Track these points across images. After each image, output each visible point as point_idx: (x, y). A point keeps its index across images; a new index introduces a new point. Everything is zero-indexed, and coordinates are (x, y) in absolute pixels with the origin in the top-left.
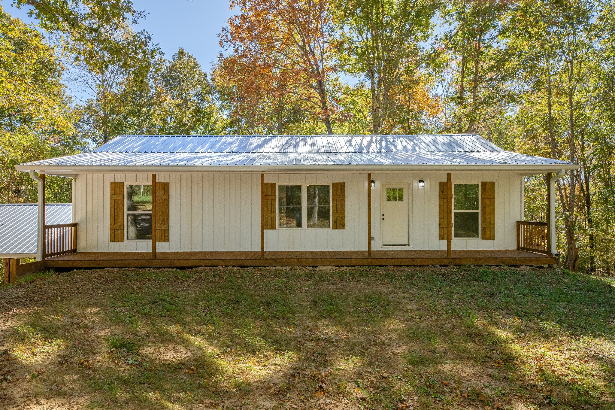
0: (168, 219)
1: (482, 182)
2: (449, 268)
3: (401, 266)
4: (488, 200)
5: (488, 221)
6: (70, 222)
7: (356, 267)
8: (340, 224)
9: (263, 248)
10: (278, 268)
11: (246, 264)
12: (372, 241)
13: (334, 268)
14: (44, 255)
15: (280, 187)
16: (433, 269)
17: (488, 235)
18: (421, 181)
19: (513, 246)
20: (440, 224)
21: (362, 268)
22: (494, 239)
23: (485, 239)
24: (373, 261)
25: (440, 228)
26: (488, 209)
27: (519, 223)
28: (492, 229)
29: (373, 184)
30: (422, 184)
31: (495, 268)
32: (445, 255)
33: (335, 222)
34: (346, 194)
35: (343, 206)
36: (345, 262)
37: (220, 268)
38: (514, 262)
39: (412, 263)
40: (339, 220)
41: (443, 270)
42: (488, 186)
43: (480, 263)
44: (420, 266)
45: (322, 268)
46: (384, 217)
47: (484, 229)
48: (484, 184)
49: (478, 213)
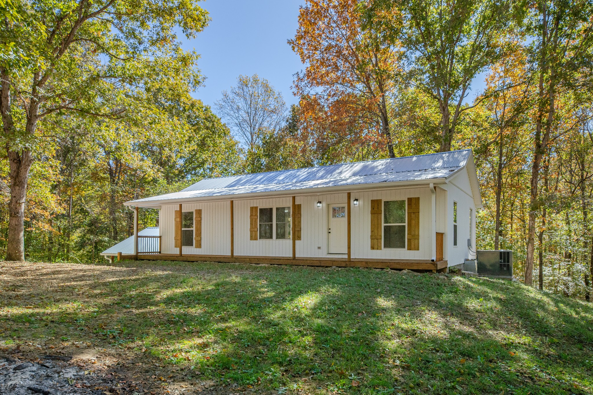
0: (201, 233)
1: (408, 198)
4: (413, 215)
5: (413, 233)
6: (158, 235)
14: (137, 253)
15: (260, 209)
17: (413, 246)
20: (371, 236)
22: (418, 249)
23: (411, 250)
25: (371, 239)
26: (414, 222)
28: (416, 241)
29: (319, 204)
30: (356, 202)
34: (302, 213)
35: (299, 222)
42: (413, 202)
46: (330, 231)
47: (409, 241)
48: (410, 200)
49: (404, 226)
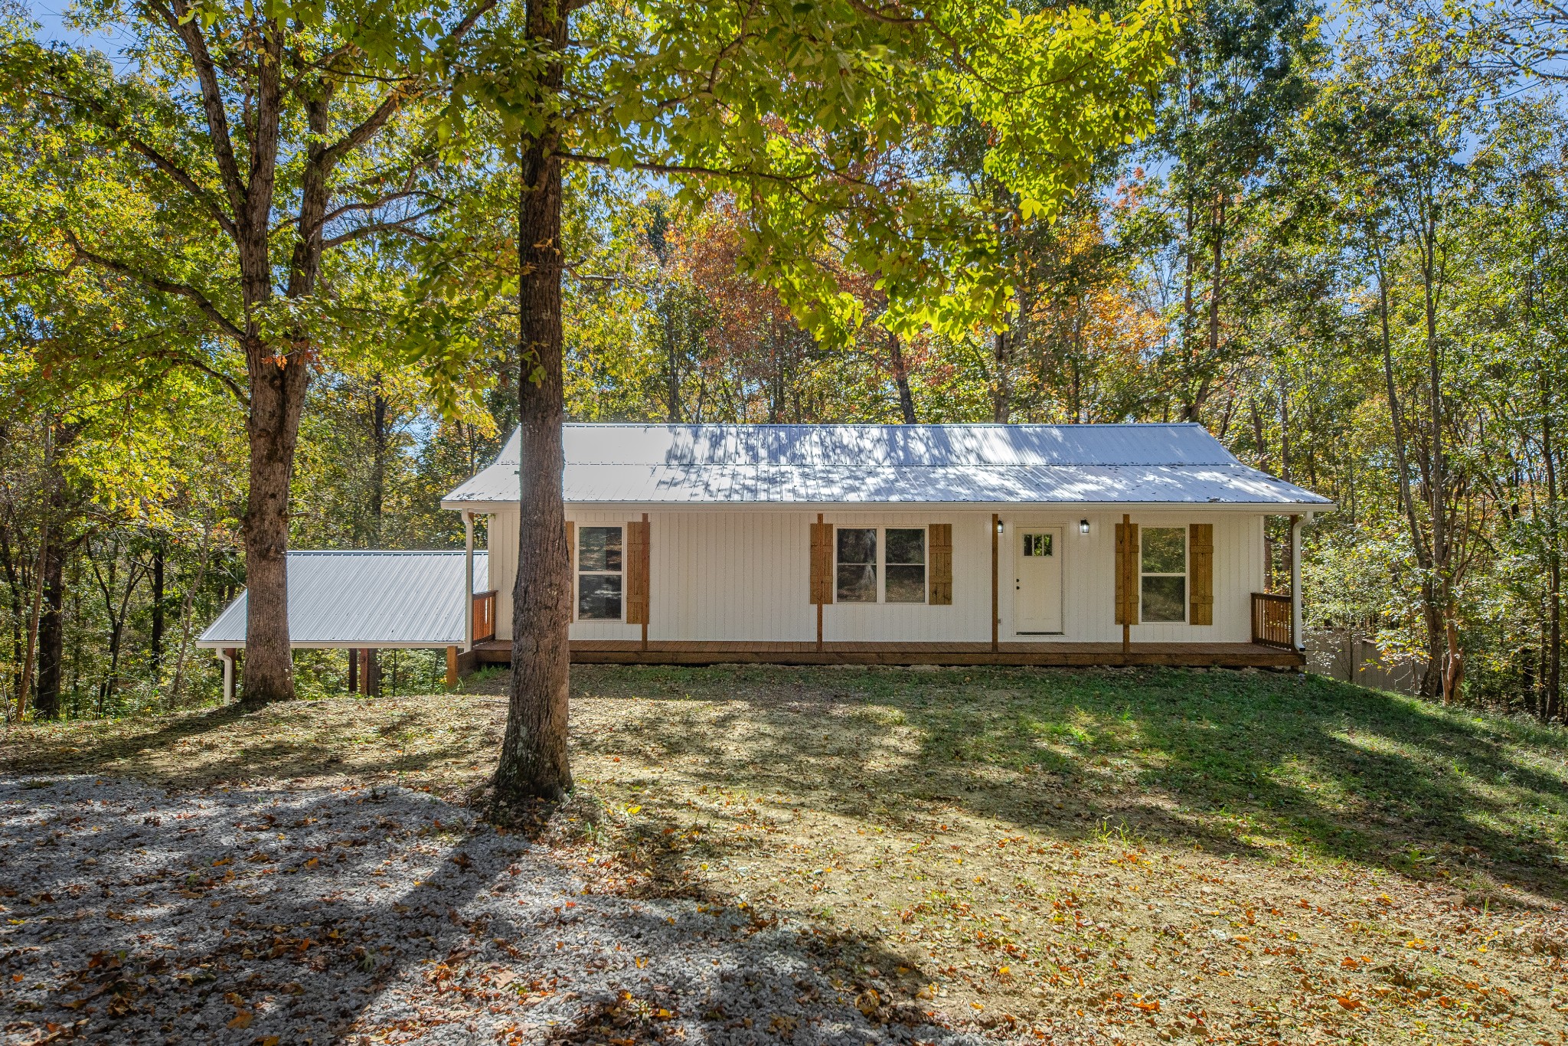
1: (1191, 525)
2: (1124, 670)
3: (1046, 666)
4: (1200, 558)
5: (1201, 592)
7: (973, 668)
8: (942, 595)
9: (820, 635)
10: (847, 666)
11: (793, 660)
12: (999, 627)
13: (937, 667)
14: (473, 643)
15: (838, 531)
16: (1099, 671)
17: (1200, 618)
18: (1084, 522)
19: (1245, 637)
20: (1117, 597)
21: (984, 669)
22: (1210, 623)
23: (1196, 624)
24: (1001, 657)
25: (1117, 603)
26: (1202, 571)
27: (1254, 596)
28: (1207, 606)
29: (999, 528)
30: (1085, 527)
31: (1200, 671)
32: (1120, 649)
33: (934, 592)
35: (948, 564)
36: (954, 659)
37: (753, 665)
38: (1231, 662)
39: (1064, 662)
40: (940, 589)
41: (1114, 672)
42: (1201, 532)
43: (1177, 661)
44: (1078, 667)
45: (918, 668)
46: (1019, 584)
47: (1194, 606)
48: (1194, 528)
49: (1182, 579)
